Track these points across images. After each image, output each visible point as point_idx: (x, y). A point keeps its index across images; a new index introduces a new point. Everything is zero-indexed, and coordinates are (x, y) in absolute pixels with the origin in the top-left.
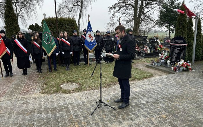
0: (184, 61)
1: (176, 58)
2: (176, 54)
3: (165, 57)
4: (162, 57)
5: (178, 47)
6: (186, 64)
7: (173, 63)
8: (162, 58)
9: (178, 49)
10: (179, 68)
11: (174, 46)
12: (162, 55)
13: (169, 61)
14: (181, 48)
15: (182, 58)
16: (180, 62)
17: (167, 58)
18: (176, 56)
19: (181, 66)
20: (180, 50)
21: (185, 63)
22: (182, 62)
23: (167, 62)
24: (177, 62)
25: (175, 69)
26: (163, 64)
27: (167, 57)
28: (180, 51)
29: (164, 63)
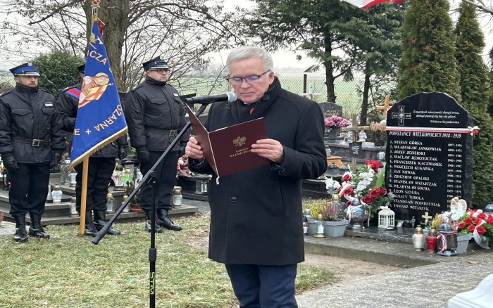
0: (473, 207)
1: (422, 193)
2: (419, 173)
3: (364, 193)
4: (347, 192)
5: (427, 141)
6: (482, 216)
7: (409, 218)
8: (351, 198)
9: (429, 154)
10: (455, 236)
11: (409, 138)
12: (346, 185)
13: (386, 211)
14: (445, 148)
15: (455, 195)
16: (449, 209)
17: (373, 198)
18: (426, 184)
19: (459, 230)
20: (442, 157)
21: (475, 215)
22: (458, 209)
23: (376, 215)
24: (433, 212)
25: (433, 245)
26: (356, 226)
27: (374, 193)
28: (445, 163)
29: (360, 222)
